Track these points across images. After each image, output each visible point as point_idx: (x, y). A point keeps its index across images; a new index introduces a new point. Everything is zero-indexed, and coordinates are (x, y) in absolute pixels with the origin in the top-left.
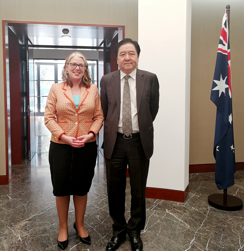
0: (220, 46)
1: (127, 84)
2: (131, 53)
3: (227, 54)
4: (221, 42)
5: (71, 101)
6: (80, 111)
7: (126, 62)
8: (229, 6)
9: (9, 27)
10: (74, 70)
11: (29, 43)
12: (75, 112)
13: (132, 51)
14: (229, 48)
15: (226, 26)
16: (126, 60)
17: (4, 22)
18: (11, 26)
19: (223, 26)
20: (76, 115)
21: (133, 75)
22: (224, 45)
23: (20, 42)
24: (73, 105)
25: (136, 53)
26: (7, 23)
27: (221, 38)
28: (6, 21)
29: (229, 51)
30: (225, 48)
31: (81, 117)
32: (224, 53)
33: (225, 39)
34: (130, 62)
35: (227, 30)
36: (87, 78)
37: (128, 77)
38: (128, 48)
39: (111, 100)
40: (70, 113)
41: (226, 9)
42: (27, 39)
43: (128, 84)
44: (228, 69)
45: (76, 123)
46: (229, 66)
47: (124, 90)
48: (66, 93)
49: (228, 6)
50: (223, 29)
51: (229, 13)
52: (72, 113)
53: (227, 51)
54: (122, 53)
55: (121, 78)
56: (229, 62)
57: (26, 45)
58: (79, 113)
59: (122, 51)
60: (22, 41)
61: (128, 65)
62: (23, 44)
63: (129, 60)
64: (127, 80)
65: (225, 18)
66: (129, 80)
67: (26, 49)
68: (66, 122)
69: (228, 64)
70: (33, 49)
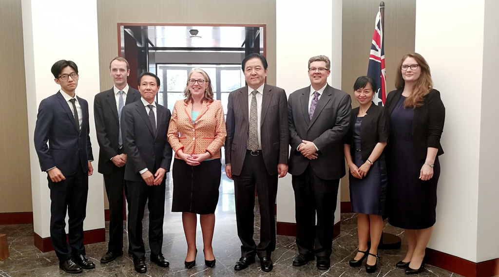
0: (372, 52)
1: (254, 99)
2: (257, 67)
3: (380, 61)
4: (374, 48)
5: (189, 116)
6: (197, 127)
7: (253, 77)
8: (384, 3)
9: (126, 30)
10: (193, 86)
11: (150, 46)
12: (192, 127)
13: (258, 66)
14: (382, 54)
15: (379, 28)
16: (252, 75)
17: (119, 25)
18: (129, 29)
19: (376, 28)
20: (194, 130)
21: (261, 90)
22: (377, 51)
23: (139, 45)
24: (190, 120)
25: (262, 67)
26: (123, 26)
27: (374, 42)
28: (122, 24)
29: (383, 57)
30: (378, 54)
31: (198, 133)
32: (377, 61)
33: (378, 43)
34: (256, 77)
35: (380, 33)
36: (209, 94)
37: (255, 93)
38: (254, 63)
39: (239, 115)
40: (188, 128)
41: (380, 7)
42: (147, 41)
43: (256, 99)
44: (382, 79)
45: (194, 139)
46: (382, 76)
47: (252, 105)
48: (187, 109)
49: (382, 3)
50: (376, 31)
51: (384, 11)
52: (189, 128)
53: (380, 58)
54: (248, 67)
55: (249, 93)
56: (383, 71)
57: (146, 48)
58: (196, 128)
59: (248, 66)
60: (141, 43)
61: (255, 80)
62: (142, 46)
63: (255, 75)
64: (255, 95)
65: (378, 18)
66: (257, 96)
67: (146, 52)
68: (185, 138)
69: (381, 74)
70: (154, 52)
